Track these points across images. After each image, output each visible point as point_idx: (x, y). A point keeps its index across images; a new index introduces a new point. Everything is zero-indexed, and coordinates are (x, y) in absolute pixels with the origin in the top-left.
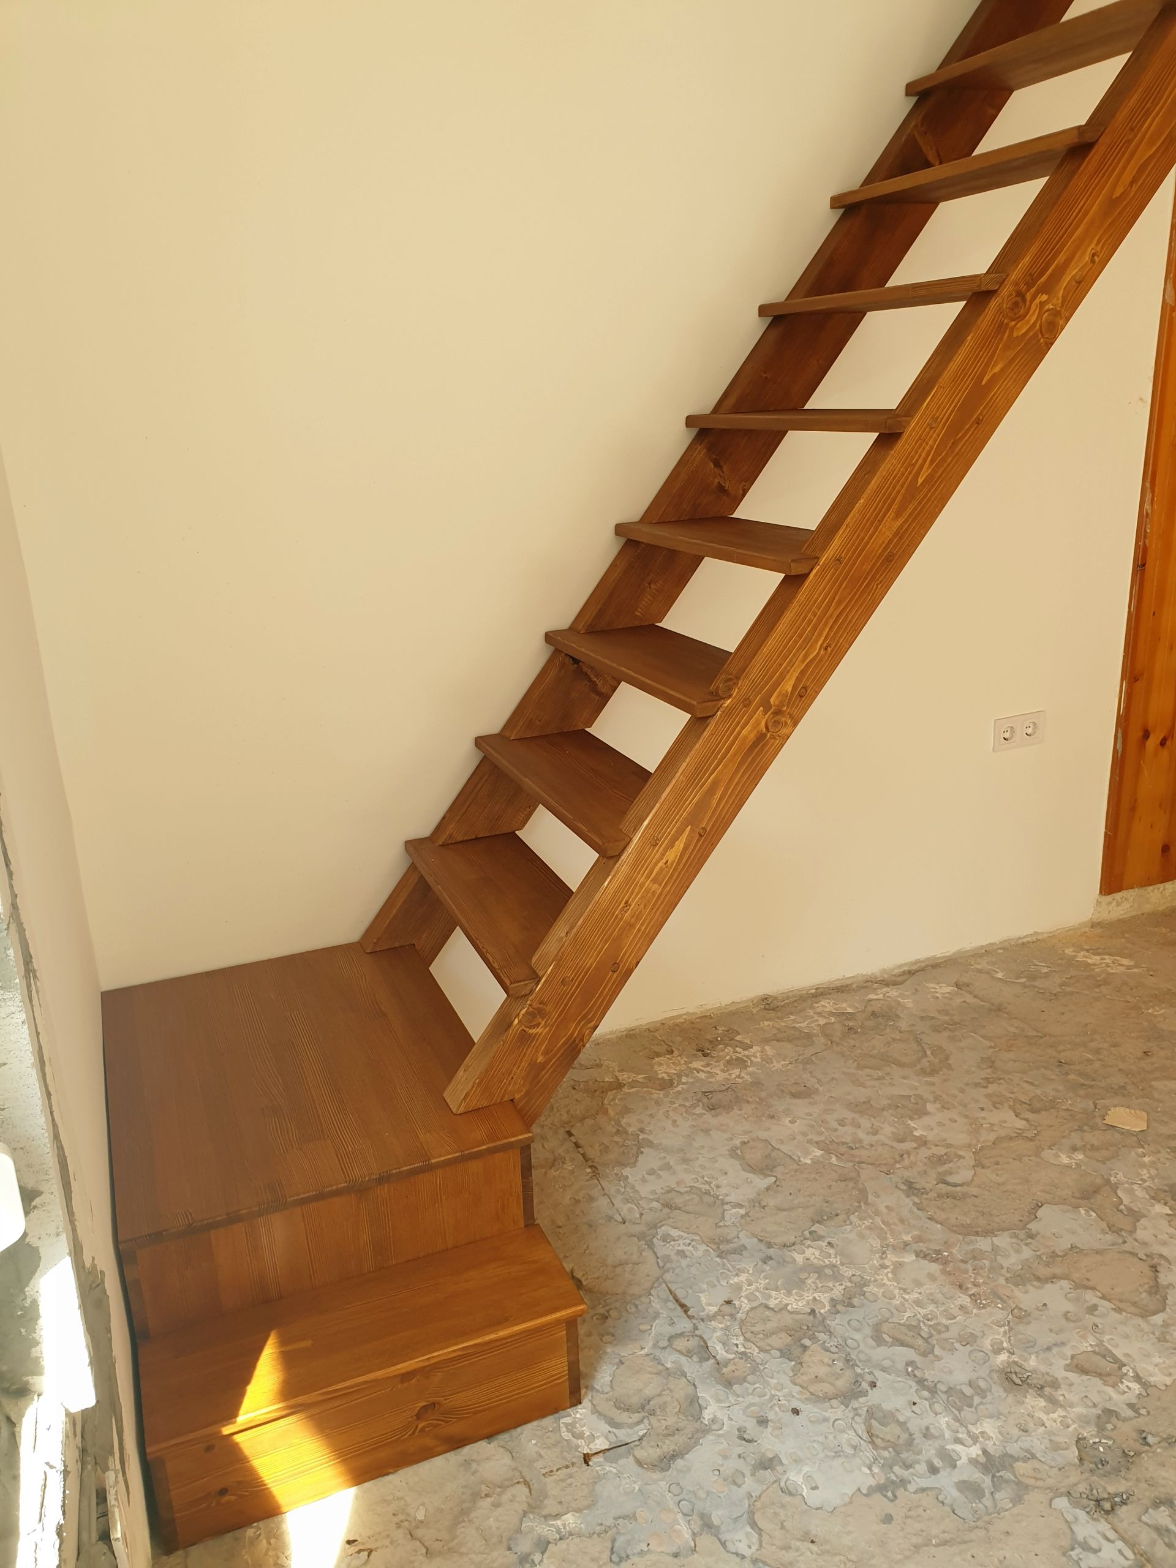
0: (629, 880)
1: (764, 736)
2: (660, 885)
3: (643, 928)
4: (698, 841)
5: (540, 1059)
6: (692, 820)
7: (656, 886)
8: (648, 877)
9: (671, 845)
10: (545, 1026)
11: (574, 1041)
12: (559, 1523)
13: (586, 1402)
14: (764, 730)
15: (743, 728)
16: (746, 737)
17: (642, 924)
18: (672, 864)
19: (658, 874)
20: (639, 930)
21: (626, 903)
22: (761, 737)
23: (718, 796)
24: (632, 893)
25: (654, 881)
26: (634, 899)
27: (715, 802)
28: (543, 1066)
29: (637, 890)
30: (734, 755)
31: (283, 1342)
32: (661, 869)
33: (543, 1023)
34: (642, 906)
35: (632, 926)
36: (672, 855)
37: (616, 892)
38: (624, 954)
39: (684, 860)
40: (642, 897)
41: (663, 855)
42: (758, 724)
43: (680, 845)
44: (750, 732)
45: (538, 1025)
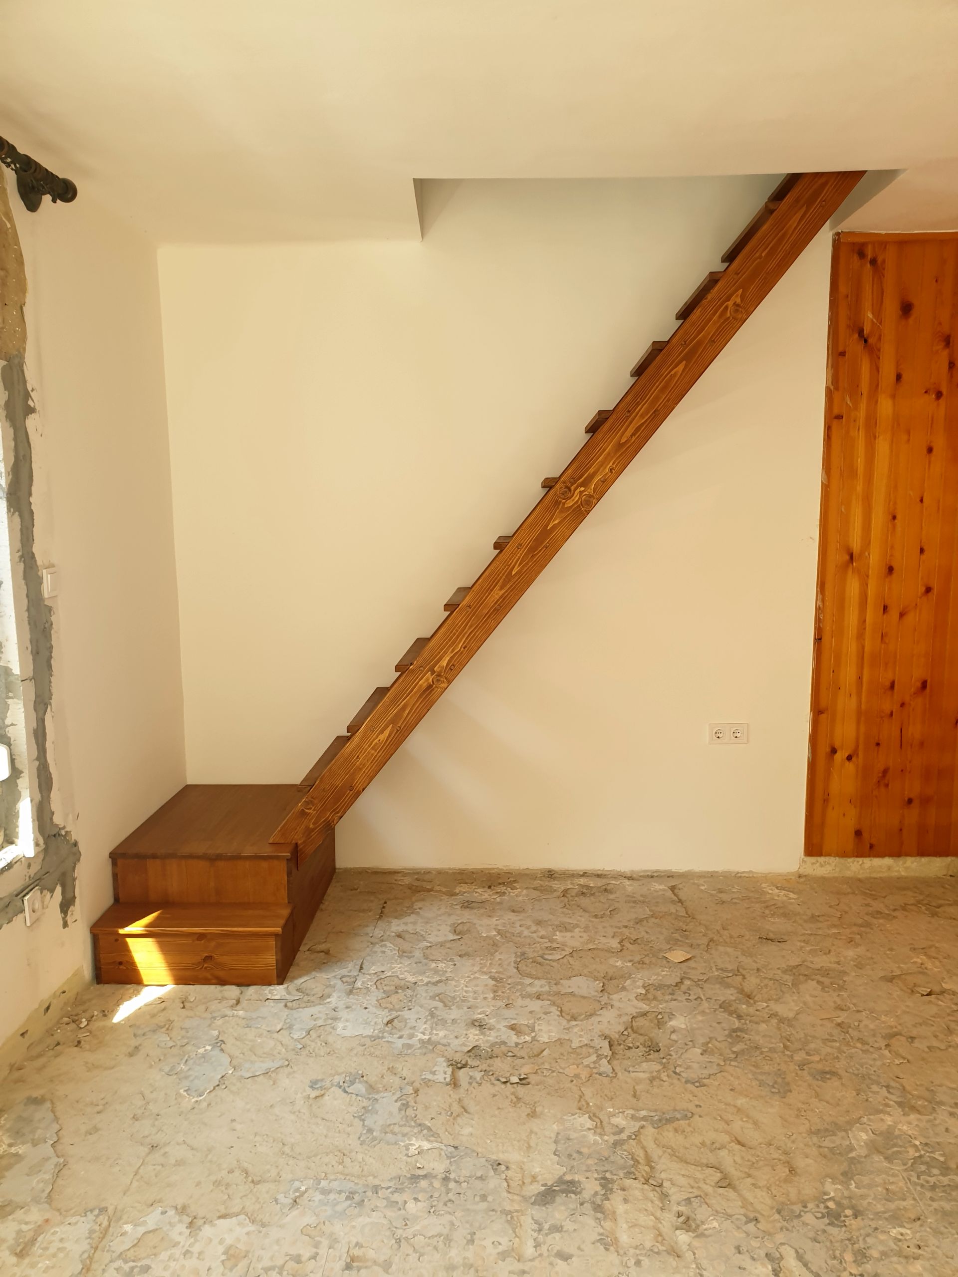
0: (359, 746)
1: (432, 686)
2: (376, 751)
3: (366, 772)
4: (396, 733)
5: (311, 826)
6: (393, 721)
7: (373, 752)
8: (369, 746)
9: (382, 732)
10: (314, 810)
11: (329, 821)
13: (285, 986)
14: (432, 683)
15: (420, 680)
16: (421, 685)
17: (366, 769)
18: (382, 742)
19: (375, 745)
20: (364, 772)
21: (358, 757)
22: (430, 687)
23: (407, 712)
24: (361, 753)
25: (373, 748)
26: (361, 756)
27: (405, 715)
28: (313, 830)
29: (363, 752)
30: (416, 693)
32: (376, 743)
33: (313, 808)
34: (366, 760)
35: (361, 769)
36: (383, 737)
37: (353, 750)
38: (356, 783)
39: (389, 741)
40: (366, 756)
41: (377, 737)
42: (427, 679)
43: (387, 733)
44: (424, 683)
45: (311, 808)
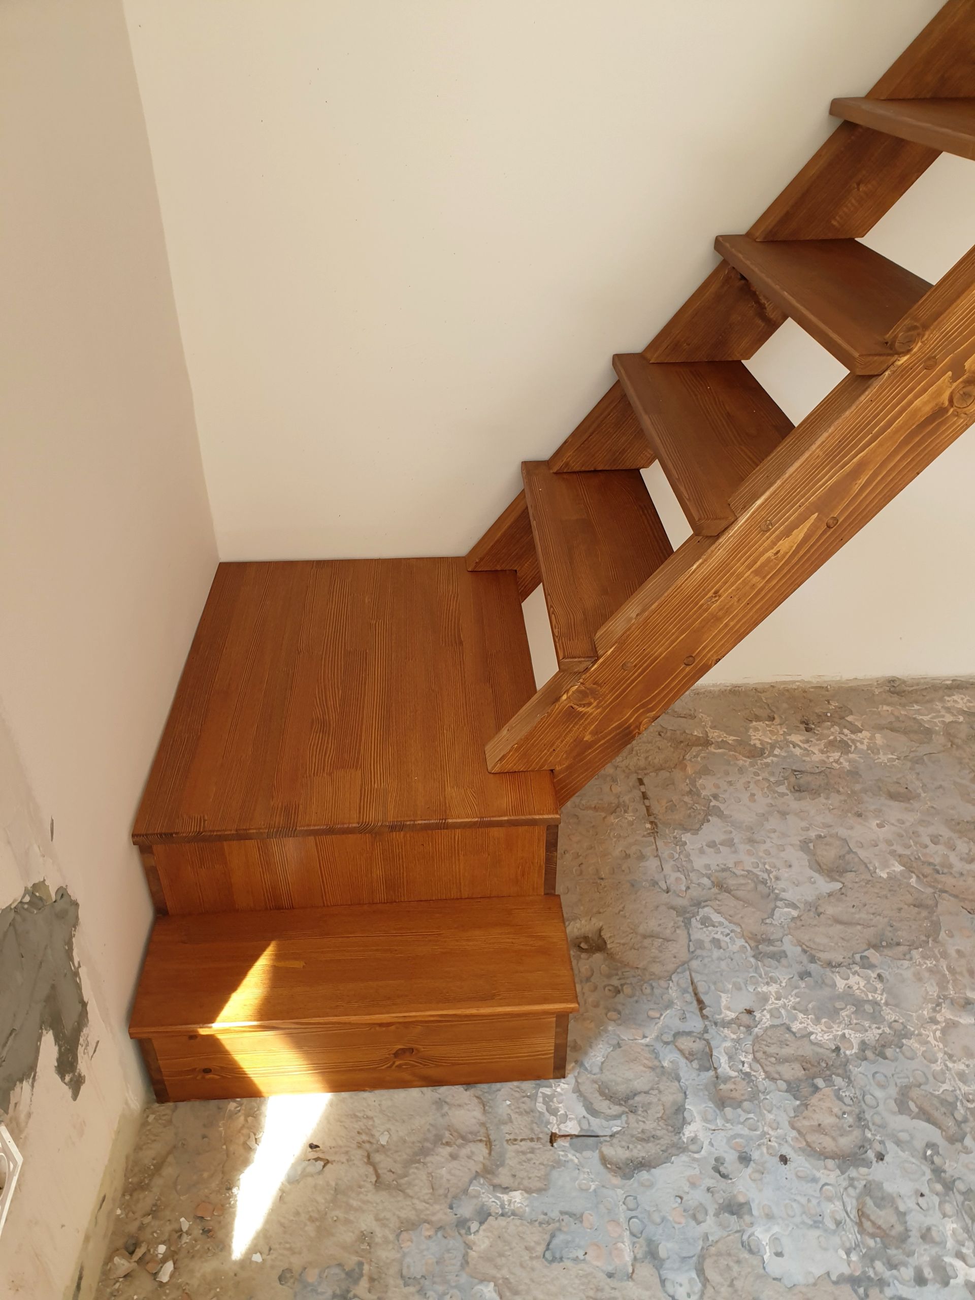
0: (724, 567)
1: (945, 410)
2: (764, 578)
3: (732, 624)
4: (824, 532)
5: (588, 738)
6: (822, 506)
7: (756, 579)
8: (749, 567)
9: (787, 533)
10: (597, 707)
11: (629, 727)
12: (505, 1197)
13: (570, 1078)
14: (947, 403)
15: (916, 397)
16: (918, 410)
17: (732, 619)
18: (784, 556)
19: (763, 565)
20: (726, 625)
21: (716, 593)
22: (939, 413)
23: (862, 480)
24: (725, 583)
25: (756, 573)
26: (727, 590)
27: (856, 488)
28: (590, 745)
29: (732, 580)
30: (897, 431)
31: (279, 956)
32: (769, 560)
33: (595, 704)
34: (736, 599)
35: (719, 619)
36: (786, 545)
37: (705, 579)
38: (704, 648)
39: (801, 553)
40: (738, 589)
41: (774, 543)
42: (939, 393)
43: (799, 534)
44: (925, 404)
45: (590, 704)
